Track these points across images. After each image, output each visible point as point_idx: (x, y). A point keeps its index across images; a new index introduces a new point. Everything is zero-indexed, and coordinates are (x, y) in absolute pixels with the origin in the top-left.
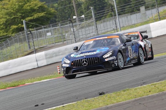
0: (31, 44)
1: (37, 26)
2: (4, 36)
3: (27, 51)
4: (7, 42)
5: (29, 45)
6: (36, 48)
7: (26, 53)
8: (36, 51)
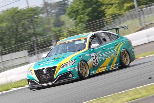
0: (142, 20)
1: (147, 4)
2: (117, 14)
3: (138, 27)
4: (120, 19)
5: (140, 21)
6: (147, 24)
7: (138, 29)
8: (147, 27)
